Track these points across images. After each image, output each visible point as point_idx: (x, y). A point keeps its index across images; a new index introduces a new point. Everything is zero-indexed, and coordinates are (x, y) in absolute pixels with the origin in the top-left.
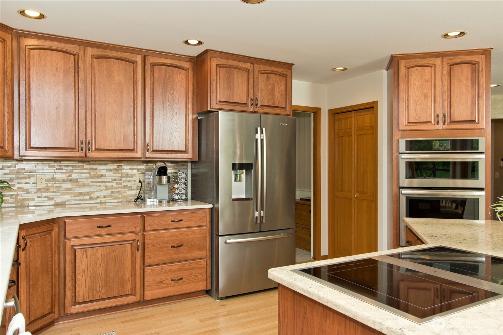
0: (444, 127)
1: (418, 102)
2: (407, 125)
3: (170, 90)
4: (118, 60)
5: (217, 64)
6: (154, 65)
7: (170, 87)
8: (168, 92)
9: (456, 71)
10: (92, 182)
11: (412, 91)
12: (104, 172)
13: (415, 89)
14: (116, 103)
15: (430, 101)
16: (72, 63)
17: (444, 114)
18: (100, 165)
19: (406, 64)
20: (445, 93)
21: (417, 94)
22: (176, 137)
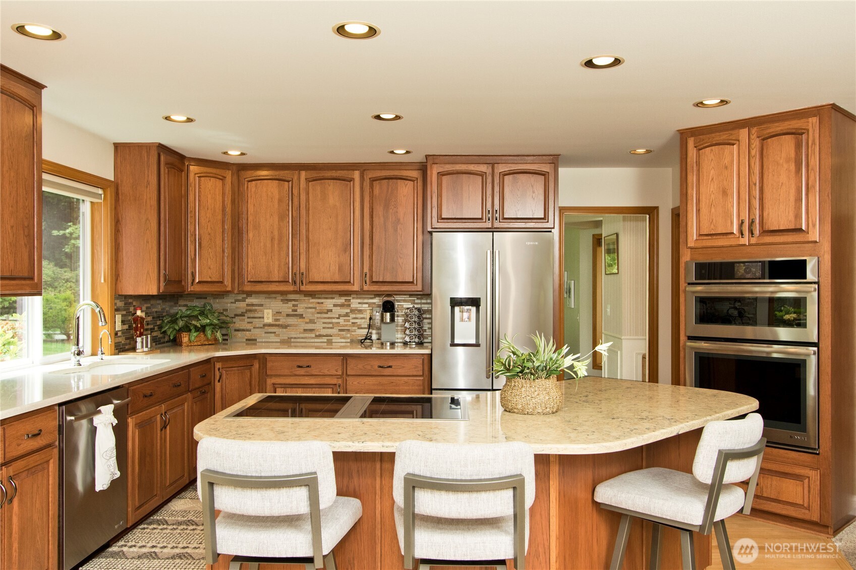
0: (753, 241)
1: (714, 201)
2: (698, 240)
3: (393, 207)
4: (332, 181)
5: (438, 171)
6: (374, 181)
7: (393, 204)
8: (391, 211)
9: (771, 148)
10: (318, 318)
11: (705, 184)
12: (330, 307)
13: (710, 180)
14: (330, 229)
15: (731, 200)
16: (286, 191)
17: (752, 219)
18: (326, 298)
19: (697, 143)
20: (753, 186)
21: (711, 190)
22: (401, 264)
